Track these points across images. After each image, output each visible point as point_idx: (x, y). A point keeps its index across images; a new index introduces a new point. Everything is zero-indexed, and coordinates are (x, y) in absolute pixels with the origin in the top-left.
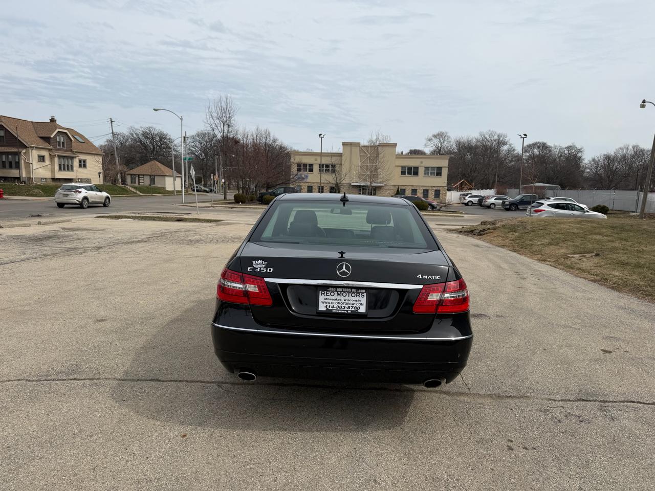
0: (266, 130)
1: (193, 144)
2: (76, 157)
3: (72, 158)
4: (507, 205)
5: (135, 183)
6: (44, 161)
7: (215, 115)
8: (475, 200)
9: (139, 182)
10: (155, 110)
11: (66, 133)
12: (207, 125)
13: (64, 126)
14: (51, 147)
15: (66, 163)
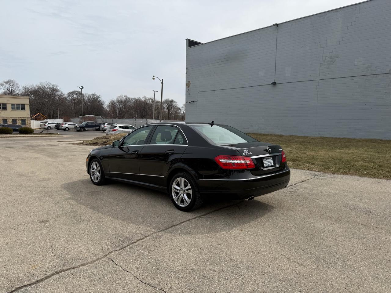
4: (78, 128)
8: (53, 126)
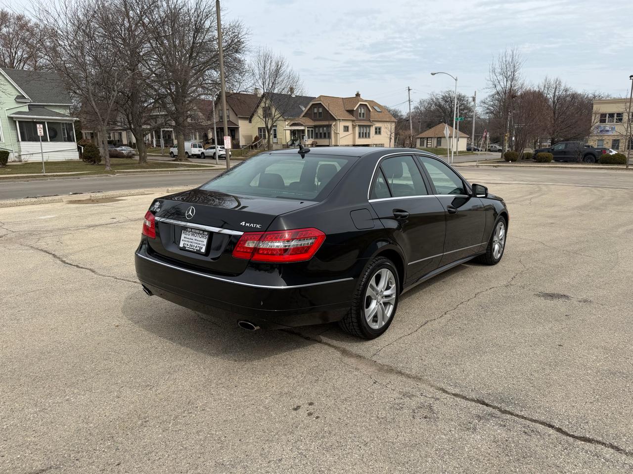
0: (557, 80)
1: (492, 103)
2: (372, 126)
3: (369, 126)
5: (424, 146)
6: (348, 131)
7: (498, 70)
9: (427, 145)
10: (432, 74)
11: (366, 105)
12: (490, 82)
13: (364, 99)
14: (354, 119)
15: (365, 131)
